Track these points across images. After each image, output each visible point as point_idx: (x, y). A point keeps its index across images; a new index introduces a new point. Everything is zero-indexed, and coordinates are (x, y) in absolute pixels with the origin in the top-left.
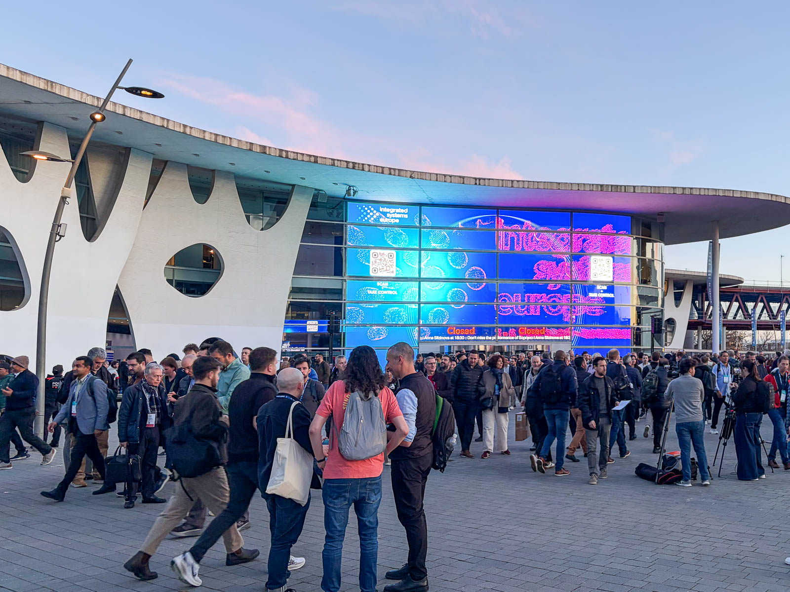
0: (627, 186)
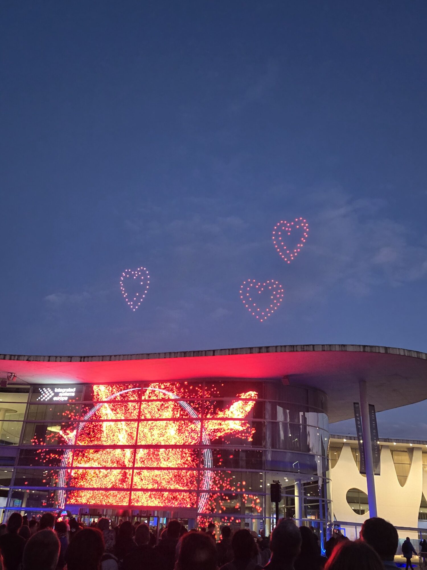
0: (208, 351)
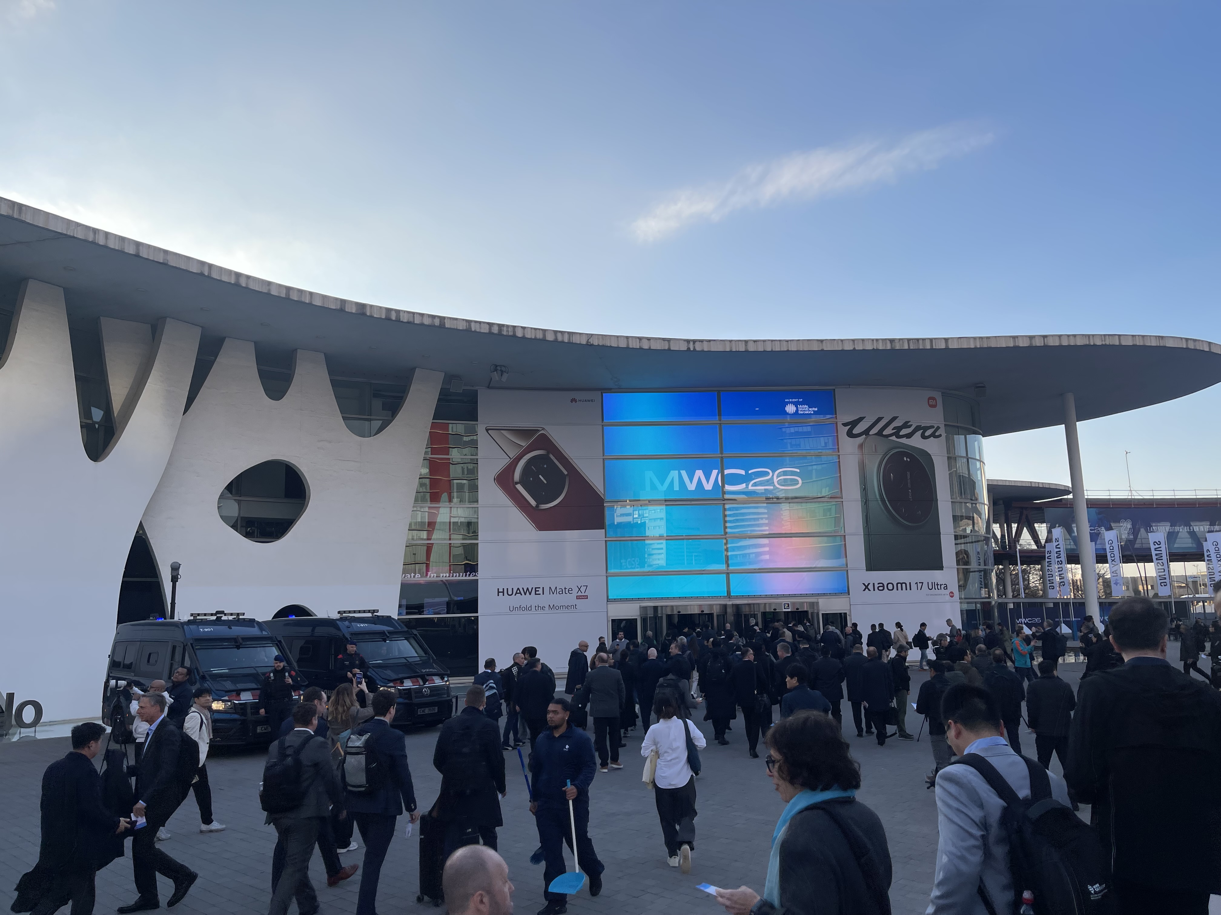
0: (935, 339)
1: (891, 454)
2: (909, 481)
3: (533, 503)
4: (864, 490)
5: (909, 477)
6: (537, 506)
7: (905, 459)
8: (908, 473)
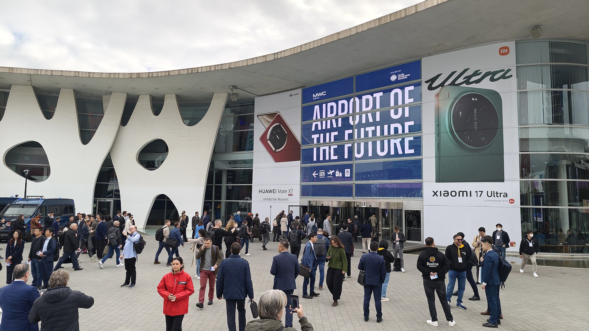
1: (461, 97)
2: (475, 116)
3: (274, 149)
4: (438, 125)
5: (475, 112)
6: (275, 150)
7: (473, 99)
8: (475, 110)
